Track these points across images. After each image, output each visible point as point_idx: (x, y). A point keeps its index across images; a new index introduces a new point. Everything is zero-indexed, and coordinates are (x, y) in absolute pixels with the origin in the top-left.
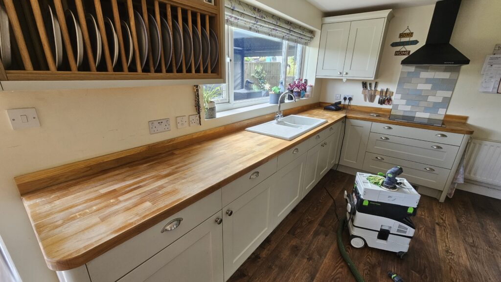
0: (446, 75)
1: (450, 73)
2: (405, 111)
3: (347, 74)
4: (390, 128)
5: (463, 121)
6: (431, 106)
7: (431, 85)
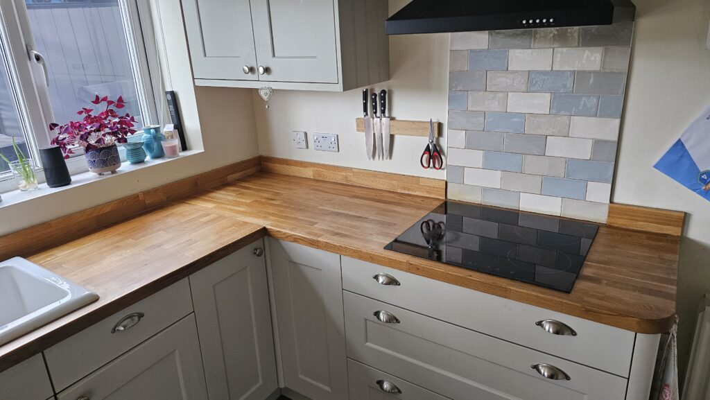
0: (590, 59)
1: (601, 49)
2: (485, 190)
3: (267, 70)
4: (392, 282)
5: (673, 231)
6: (561, 172)
7: (547, 97)
